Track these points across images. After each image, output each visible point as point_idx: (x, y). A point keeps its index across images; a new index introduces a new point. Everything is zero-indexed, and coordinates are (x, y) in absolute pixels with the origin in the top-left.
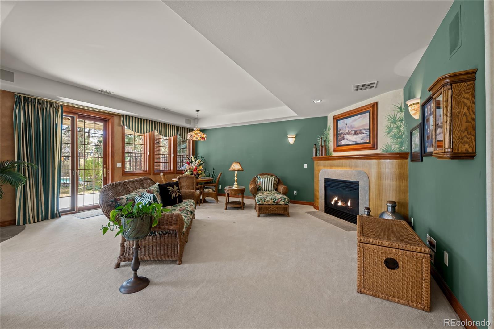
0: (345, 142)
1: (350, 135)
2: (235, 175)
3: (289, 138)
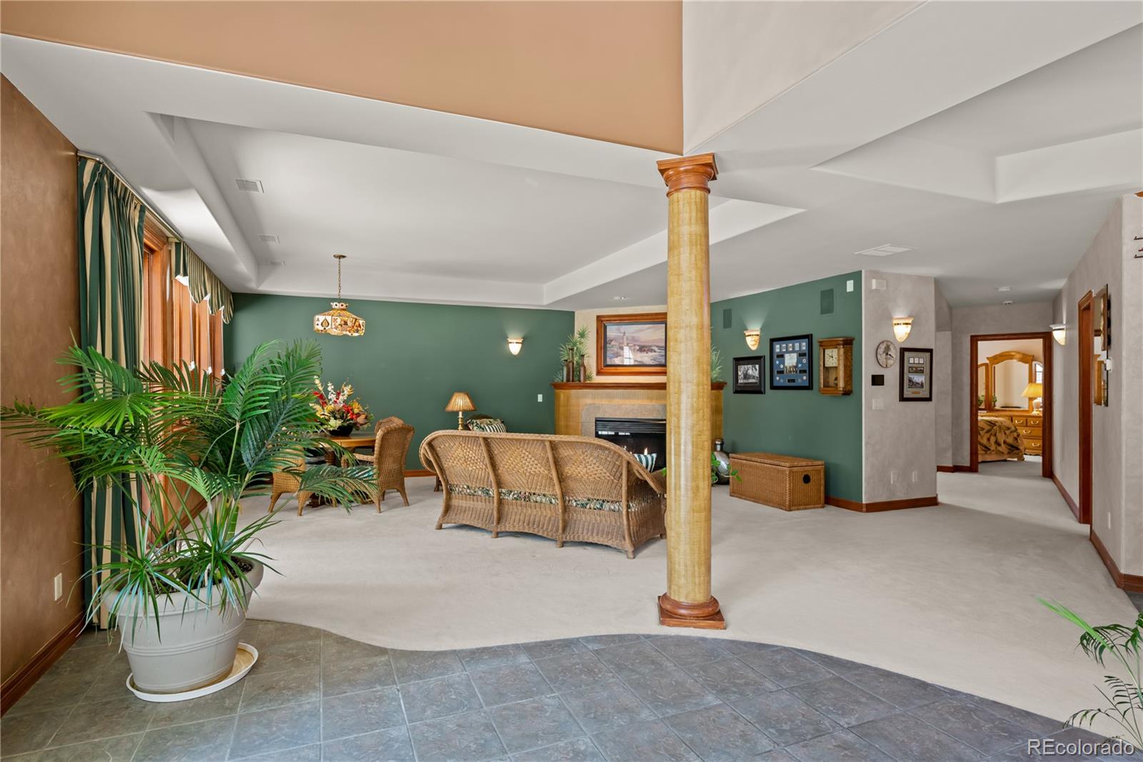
2: (460, 420)
3: (510, 344)
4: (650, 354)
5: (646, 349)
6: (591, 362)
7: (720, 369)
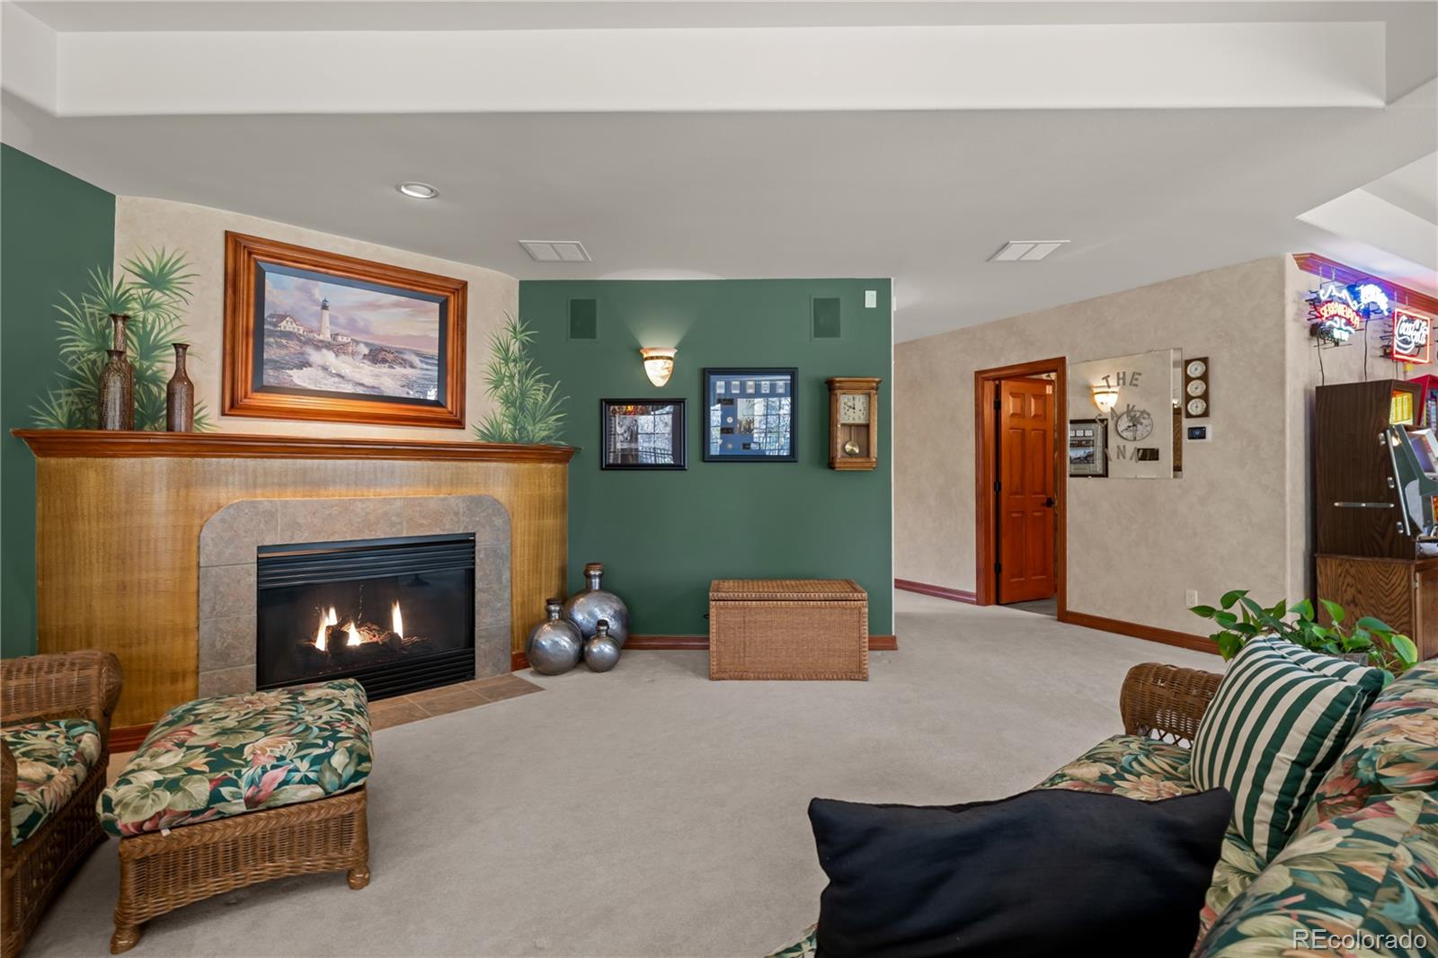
0: (316, 382)
1: (342, 357)
4: (399, 370)
5: (390, 357)
6: (207, 375)
7: (557, 420)
